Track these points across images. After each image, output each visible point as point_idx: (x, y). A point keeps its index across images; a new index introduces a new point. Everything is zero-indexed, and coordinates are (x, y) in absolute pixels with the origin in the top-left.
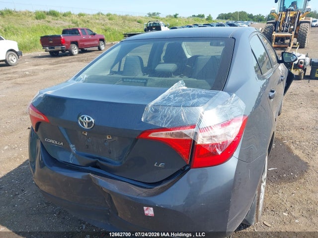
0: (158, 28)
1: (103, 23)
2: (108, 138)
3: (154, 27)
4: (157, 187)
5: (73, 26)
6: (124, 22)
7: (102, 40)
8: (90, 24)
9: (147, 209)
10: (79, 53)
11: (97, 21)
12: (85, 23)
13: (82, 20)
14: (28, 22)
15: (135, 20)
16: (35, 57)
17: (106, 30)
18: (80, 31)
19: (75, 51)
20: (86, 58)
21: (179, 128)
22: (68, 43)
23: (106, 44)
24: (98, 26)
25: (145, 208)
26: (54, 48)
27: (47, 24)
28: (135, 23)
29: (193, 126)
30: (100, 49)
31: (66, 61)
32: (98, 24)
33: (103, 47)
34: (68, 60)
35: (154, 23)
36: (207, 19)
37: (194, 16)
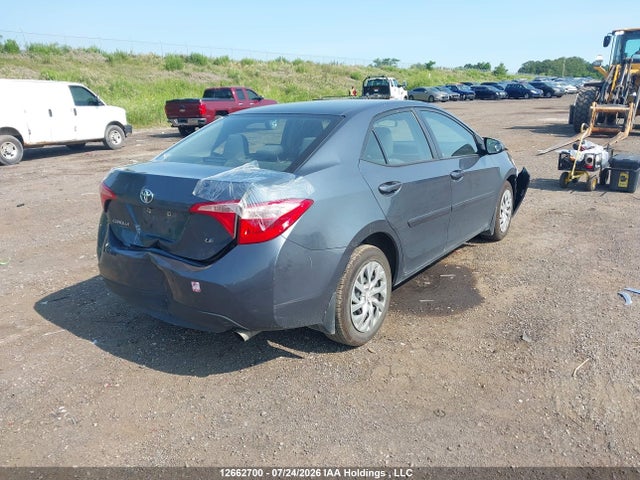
0: (384, 90)
1: (285, 77)
2: (168, 215)
3: (376, 87)
5: (228, 83)
8: (259, 79)
11: (275, 74)
12: (251, 76)
13: (247, 71)
14: (151, 74)
15: (347, 74)
16: (154, 136)
17: (288, 92)
18: (234, 93)
21: (224, 203)
22: (210, 112)
24: (274, 84)
25: (193, 284)
26: (186, 122)
27: (184, 79)
28: (347, 78)
29: (237, 201)
32: (275, 79)
35: (378, 80)
36: (495, 72)
37: (469, 66)
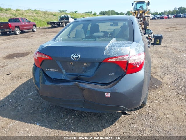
0: (67, 19)
1: (32, 15)
2: (85, 65)
3: (65, 18)
4: (110, 85)
5: (13, 17)
6: (46, 15)
7: (35, 25)
8: (24, 16)
9: (107, 94)
10: (21, 33)
11: (29, 14)
12: (21, 15)
13: (19, 13)
17: (35, 20)
18: (20, 20)
19: (18, 32)
20: (26, 36)
21: (122, 56)
22: (13, 27)
23: (37, 28)
25: (106, 94)
26: (4, 30)
28: (52, 15)
29: (128, 55)
30: (33, 31)
31: (13, 38)
32: (29, 16)
33: (35, 30)
34: (14, 37)
35: (65, 16)
36: (94, 14)
37: (86, 12)
